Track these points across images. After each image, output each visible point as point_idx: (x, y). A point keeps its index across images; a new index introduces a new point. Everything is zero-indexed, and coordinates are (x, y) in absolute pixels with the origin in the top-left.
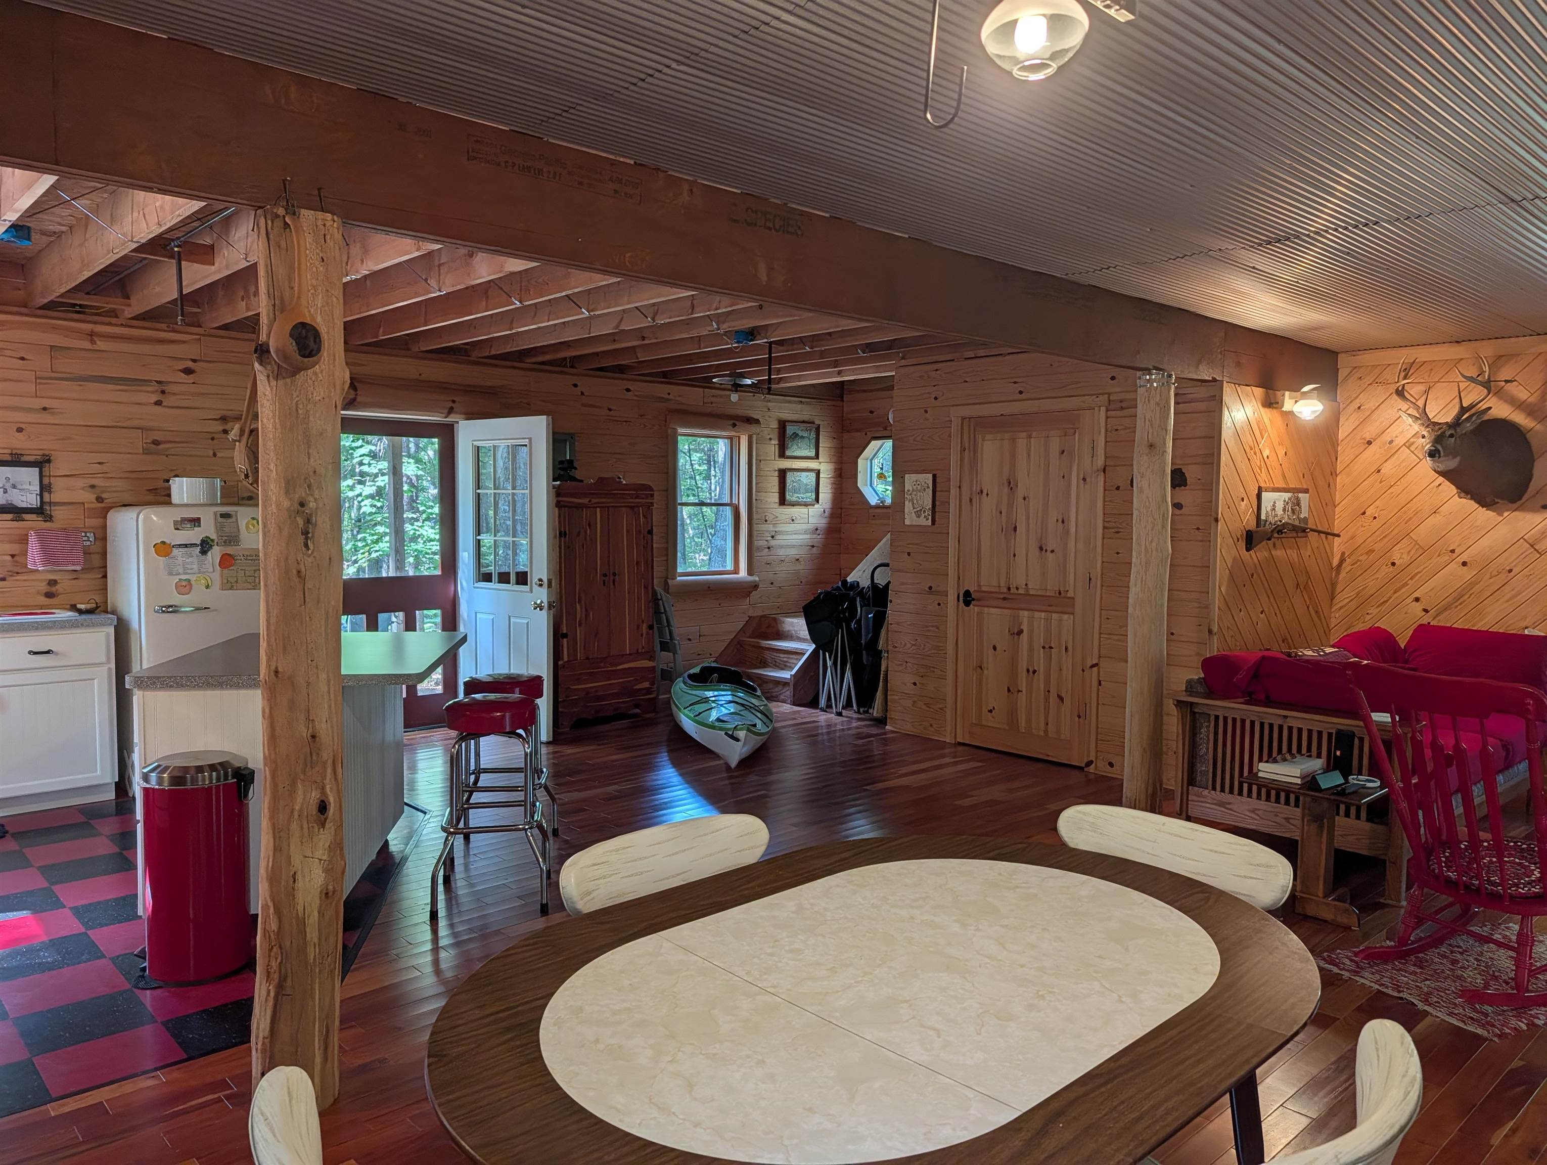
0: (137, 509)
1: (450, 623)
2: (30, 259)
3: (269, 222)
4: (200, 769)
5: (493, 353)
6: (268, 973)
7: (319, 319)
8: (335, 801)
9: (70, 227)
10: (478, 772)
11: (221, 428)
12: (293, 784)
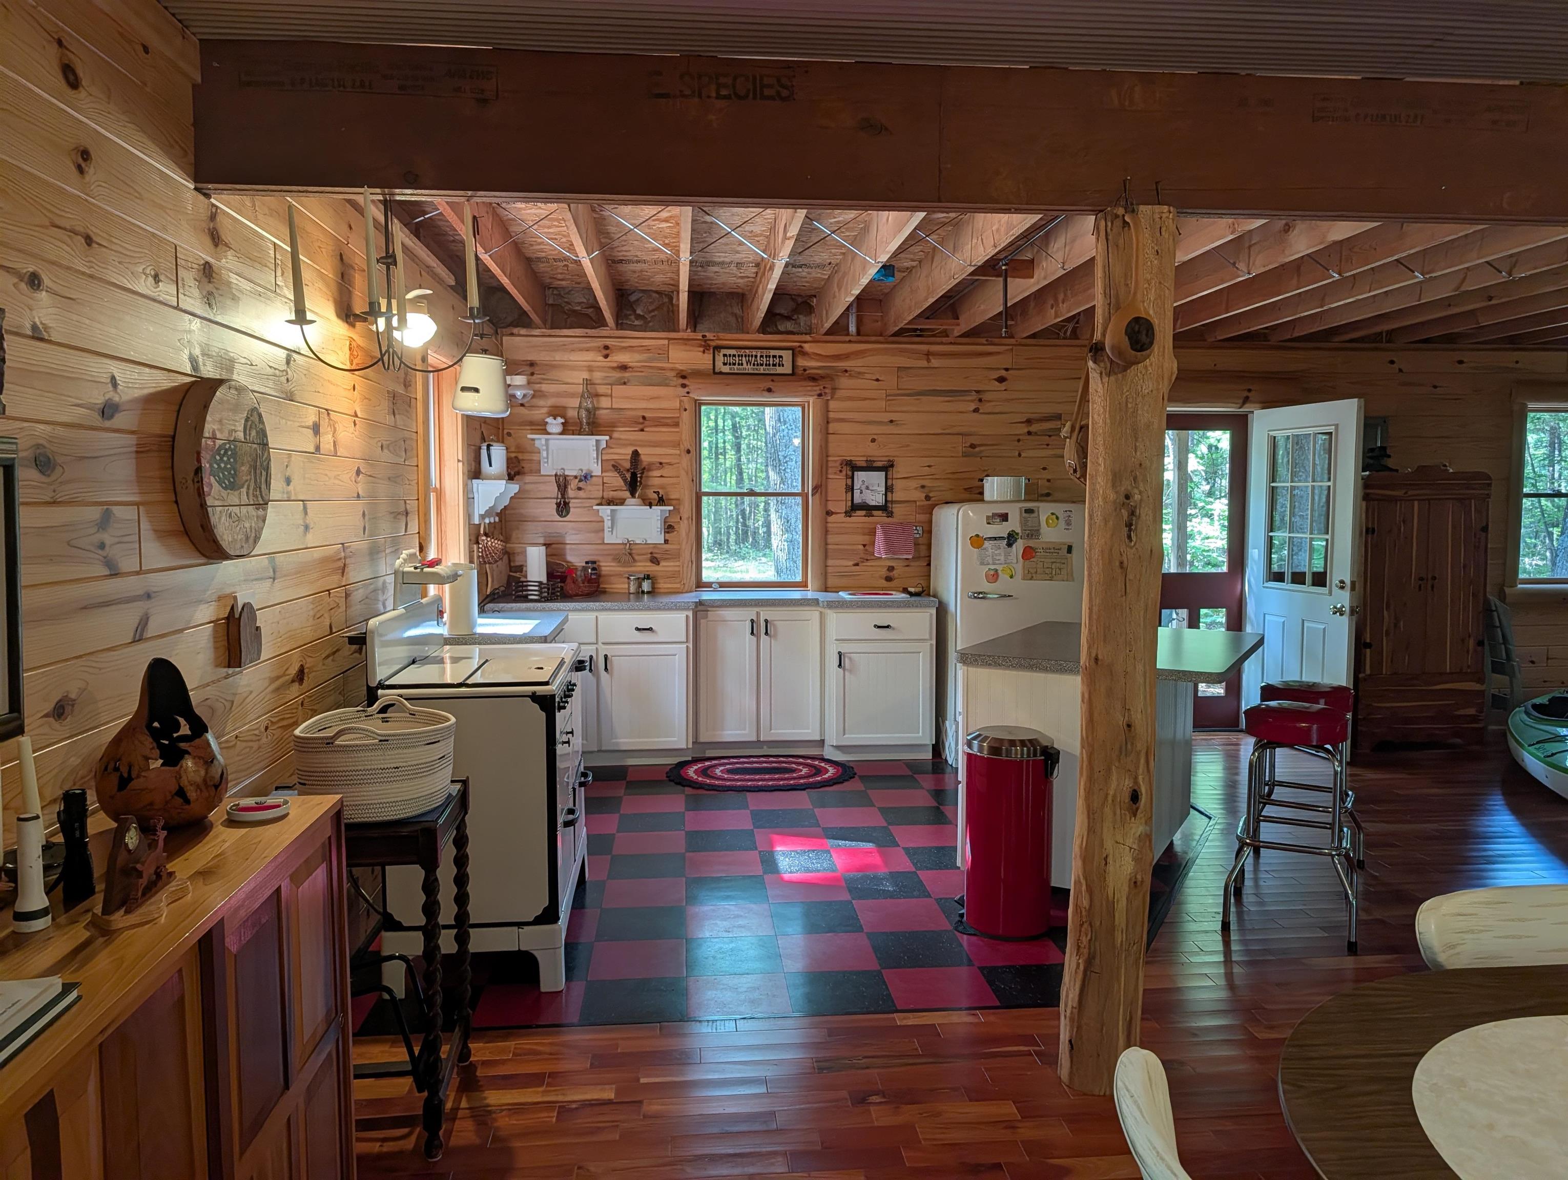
0: (957, 506)
1: (1236, 623)
2: (886, 294)
3: (1109, 224)
4: (1012, 743)
5: (1296, 334)
6: (1079, 947)
7: (1151, 312)
8: (1146, 790)
9: (920, 262)
10: (1273, 784)
11: (1026, 430)
12: (1109, 770)
